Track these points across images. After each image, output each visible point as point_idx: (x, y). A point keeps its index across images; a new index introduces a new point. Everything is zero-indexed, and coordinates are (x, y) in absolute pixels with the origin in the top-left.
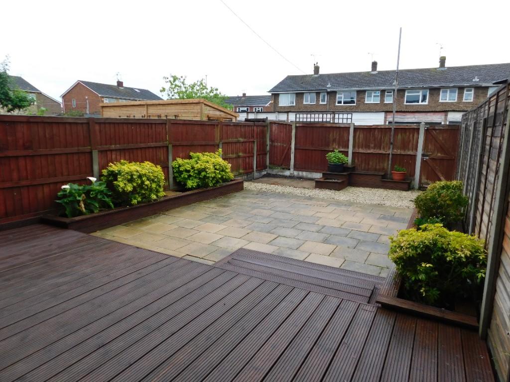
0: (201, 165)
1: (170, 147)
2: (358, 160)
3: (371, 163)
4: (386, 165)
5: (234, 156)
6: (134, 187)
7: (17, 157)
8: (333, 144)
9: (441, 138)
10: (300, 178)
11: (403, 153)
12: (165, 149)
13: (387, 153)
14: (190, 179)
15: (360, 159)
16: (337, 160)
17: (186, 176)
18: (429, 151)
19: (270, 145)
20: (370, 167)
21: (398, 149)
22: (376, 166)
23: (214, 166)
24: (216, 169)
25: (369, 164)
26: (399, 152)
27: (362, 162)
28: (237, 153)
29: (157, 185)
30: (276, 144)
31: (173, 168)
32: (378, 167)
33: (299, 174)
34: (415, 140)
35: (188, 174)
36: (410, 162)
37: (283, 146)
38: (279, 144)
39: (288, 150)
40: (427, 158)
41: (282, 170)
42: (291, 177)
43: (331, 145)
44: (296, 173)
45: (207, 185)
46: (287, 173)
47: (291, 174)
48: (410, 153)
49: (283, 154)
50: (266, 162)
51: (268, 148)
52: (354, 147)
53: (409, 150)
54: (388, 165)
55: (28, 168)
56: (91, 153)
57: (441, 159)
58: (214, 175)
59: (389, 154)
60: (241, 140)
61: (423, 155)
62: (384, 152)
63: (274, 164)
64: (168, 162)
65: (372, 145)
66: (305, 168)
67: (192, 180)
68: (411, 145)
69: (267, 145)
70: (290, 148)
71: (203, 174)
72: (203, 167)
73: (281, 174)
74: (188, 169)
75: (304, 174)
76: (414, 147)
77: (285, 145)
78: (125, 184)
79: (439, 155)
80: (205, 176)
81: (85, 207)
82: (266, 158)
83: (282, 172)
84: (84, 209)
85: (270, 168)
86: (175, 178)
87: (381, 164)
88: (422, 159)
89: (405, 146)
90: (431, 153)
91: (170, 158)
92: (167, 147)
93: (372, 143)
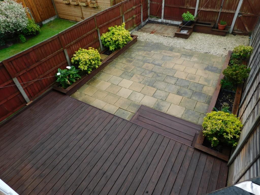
0: (116, 38)
1: (98, 30)
2: (200, 14)
3: (207, 17)
4: (216, 18)
5: (131, 19)
6: (88, 66)
7: (35, 68)
8: (186, 5)
9: (253, 3)
10: (166, 24)
11: (227, 11)
12: (96, 32)
13: (218, 11)
14: (111, 46)
15: (201, 14)
16: (188, 19)
17: (109, 44)
18: (243, 11)
19: (150, 3)
20: (206, 19)
21: (224, 9)
22: (210, 19)
23: (122, 37)
24: (123, 39)
25: (206, 17)
26: (225, 11)
27: (202, 16)
28: (132, 17)
29: (97, 61)
30: (154, 3)
31: (101, 40)
32: (211, 19)
33: (166, 21)
34: (236, 3)
35: (109, 43)
36: (230, 17)
37: (157, 4)
38: (155, 3)
39: (160, 7)
40: (241, 15)
41: (157, 19)
42: (162, 23)
43: (185, 5)
44: (164, 21)
45: (119, 48)
46: (160, 20)
47: (162, 21)
48: (232, 12)
49: (157, 9)
50: (148, 13)
51: (149, 5)
52: (199, 7)
53: (231, 10)
54: (217, 18)
55: (41, 70)
56: (63, 51)
57: (249, 17)
58: (123, 42)
59: (219, 12)
60: (134, 7)
61: (239, 14)
62: (216, 11)
63: (152, 15)
64: (99, 38)
65: (210, 6)
66: (170, 18)
67: (112, 45)
68: (233, 7)
69: (148, 3)
70: (161, 6)
71: (117, 42)
72: (117, 39)
73: (156, 21)
74: (109, 40)
75: (169, 21)
76: (235, 8)
77: (159, 4)
78: (84, 67)
79: (249, 13)
80: (118, 44)
81: (70, 82)
82: (148, 11)
83: (157, 20)
84: (69, 83)
85: (150, 17)
86: (103, 45)
87: (213, 18)
88: (238, 16)
89: (229, 7)
90: (244, 13)
91: (99, 35)
92: (97, 31)
93: (210, 5)
